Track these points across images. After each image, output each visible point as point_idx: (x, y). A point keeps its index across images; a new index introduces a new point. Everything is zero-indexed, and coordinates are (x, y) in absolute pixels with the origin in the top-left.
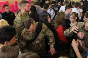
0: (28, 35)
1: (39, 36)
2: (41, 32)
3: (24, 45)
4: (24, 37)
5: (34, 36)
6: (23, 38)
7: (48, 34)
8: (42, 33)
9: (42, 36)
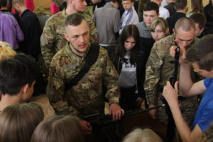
0: (67, 64)
1: (90, 72)
2: (96, 63)
3: (57, 88)
4: (57, 68)
5: (79, 70)
6: (55, 70)
7: (110, 71)
8: (97, 66)
9: (96, 73)
